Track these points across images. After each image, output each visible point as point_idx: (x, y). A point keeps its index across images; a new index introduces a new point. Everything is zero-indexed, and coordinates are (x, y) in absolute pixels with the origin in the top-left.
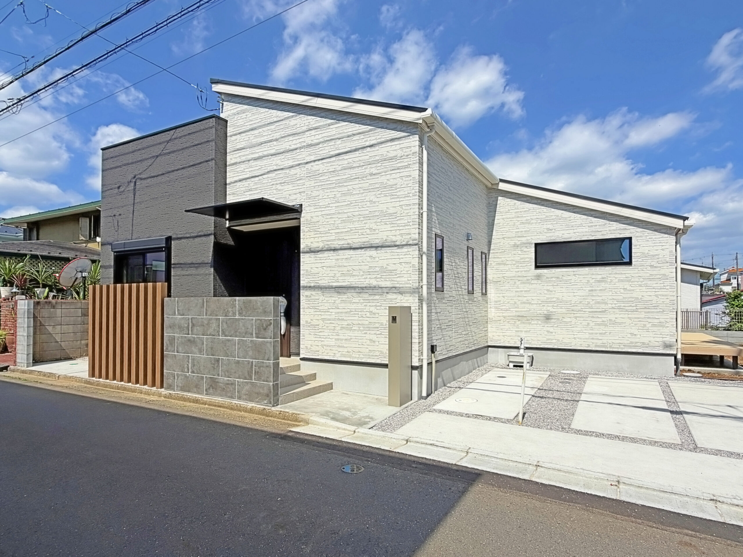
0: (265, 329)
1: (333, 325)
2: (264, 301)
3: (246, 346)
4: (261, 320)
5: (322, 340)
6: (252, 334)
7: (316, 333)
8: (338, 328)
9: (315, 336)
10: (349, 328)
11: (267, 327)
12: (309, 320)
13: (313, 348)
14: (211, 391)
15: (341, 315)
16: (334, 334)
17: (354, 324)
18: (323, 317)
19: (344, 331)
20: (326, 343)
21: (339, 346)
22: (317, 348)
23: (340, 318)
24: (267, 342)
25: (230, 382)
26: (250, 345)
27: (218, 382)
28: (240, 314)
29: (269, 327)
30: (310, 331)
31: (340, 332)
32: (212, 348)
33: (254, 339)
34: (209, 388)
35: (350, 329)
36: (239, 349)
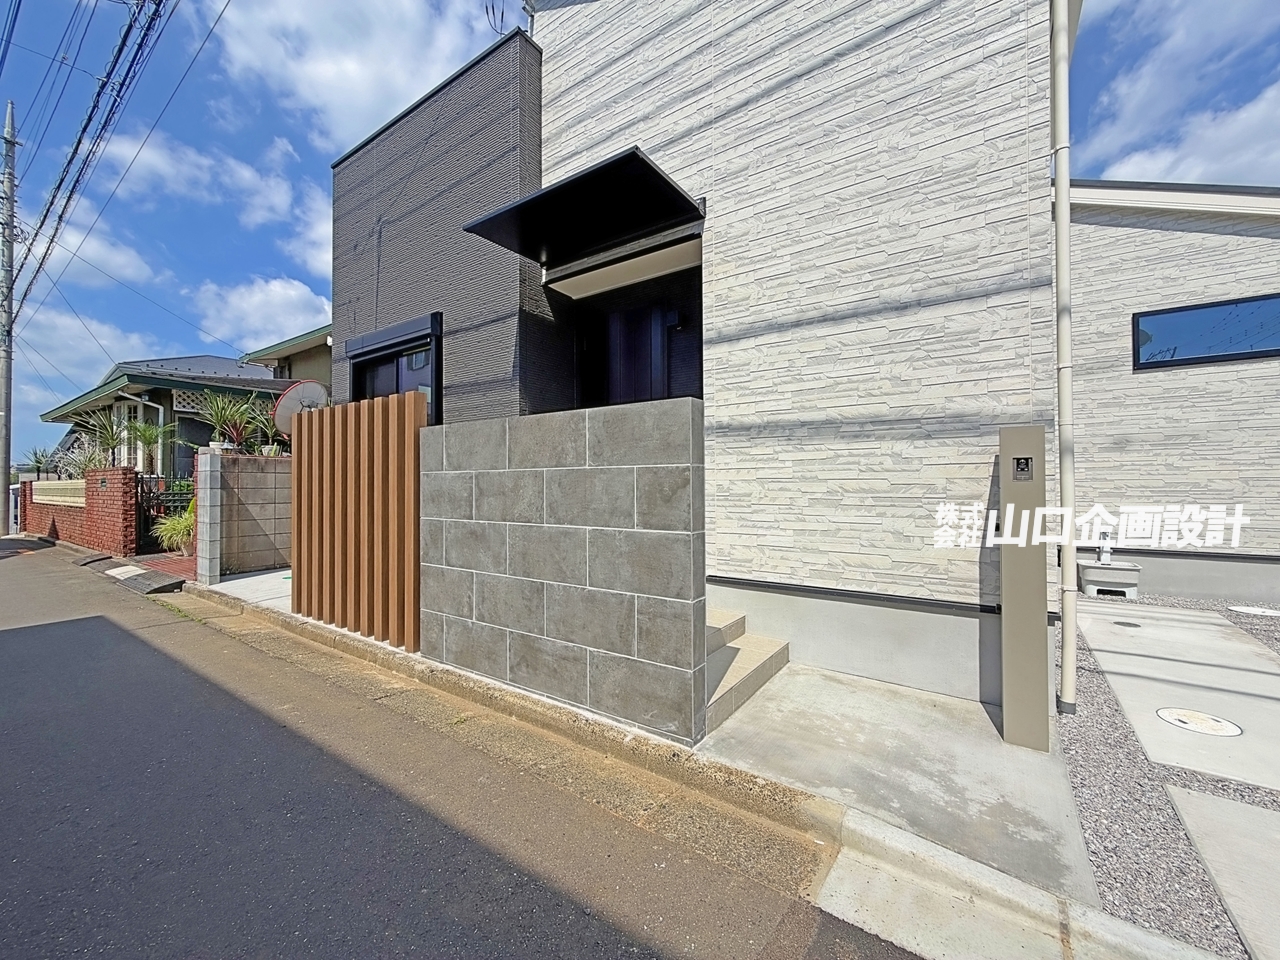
0: (668, 500)
1: (789, 494)
2: (665, 413)
3: (613, 552)
4: (655, 472)
5: (760, 532)
6: (631, 515)
7: (743, 516)
8: (803, 501)
9: (742, 523)
10: (833, 500)
11: (674, 492)
12: (726, 484)
13: (738, 554)
14: (523, 672)
15: (810, 468)
16: (793, 517)
17: (847, 491)
18: (761, 474)
19: (820, 509)
20: (769, 540)
21: (805, 550)
22: (748, 554)
23: (808, 475)
24: (676, 540)
25: (571, 654)
26: (625, 549)
27: (539, 650)
28: (597, 456)
29: (679, 493)
30: (729, 509)
31: (806, 511)
32: (524, 555)
33: (635, 530)
34: (519, 664)
35: (838, 505)
36: (594, 558)
